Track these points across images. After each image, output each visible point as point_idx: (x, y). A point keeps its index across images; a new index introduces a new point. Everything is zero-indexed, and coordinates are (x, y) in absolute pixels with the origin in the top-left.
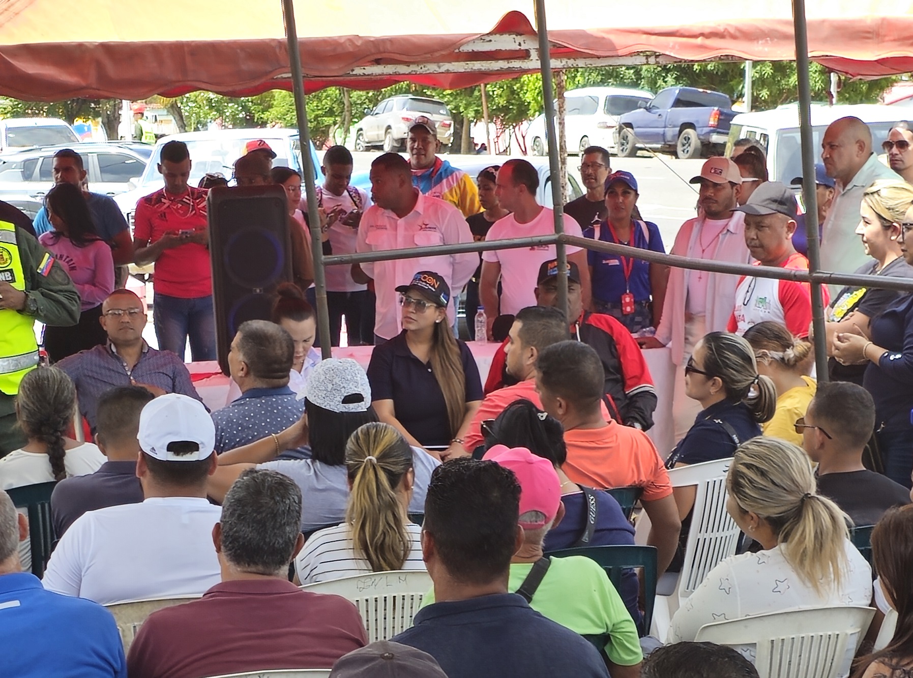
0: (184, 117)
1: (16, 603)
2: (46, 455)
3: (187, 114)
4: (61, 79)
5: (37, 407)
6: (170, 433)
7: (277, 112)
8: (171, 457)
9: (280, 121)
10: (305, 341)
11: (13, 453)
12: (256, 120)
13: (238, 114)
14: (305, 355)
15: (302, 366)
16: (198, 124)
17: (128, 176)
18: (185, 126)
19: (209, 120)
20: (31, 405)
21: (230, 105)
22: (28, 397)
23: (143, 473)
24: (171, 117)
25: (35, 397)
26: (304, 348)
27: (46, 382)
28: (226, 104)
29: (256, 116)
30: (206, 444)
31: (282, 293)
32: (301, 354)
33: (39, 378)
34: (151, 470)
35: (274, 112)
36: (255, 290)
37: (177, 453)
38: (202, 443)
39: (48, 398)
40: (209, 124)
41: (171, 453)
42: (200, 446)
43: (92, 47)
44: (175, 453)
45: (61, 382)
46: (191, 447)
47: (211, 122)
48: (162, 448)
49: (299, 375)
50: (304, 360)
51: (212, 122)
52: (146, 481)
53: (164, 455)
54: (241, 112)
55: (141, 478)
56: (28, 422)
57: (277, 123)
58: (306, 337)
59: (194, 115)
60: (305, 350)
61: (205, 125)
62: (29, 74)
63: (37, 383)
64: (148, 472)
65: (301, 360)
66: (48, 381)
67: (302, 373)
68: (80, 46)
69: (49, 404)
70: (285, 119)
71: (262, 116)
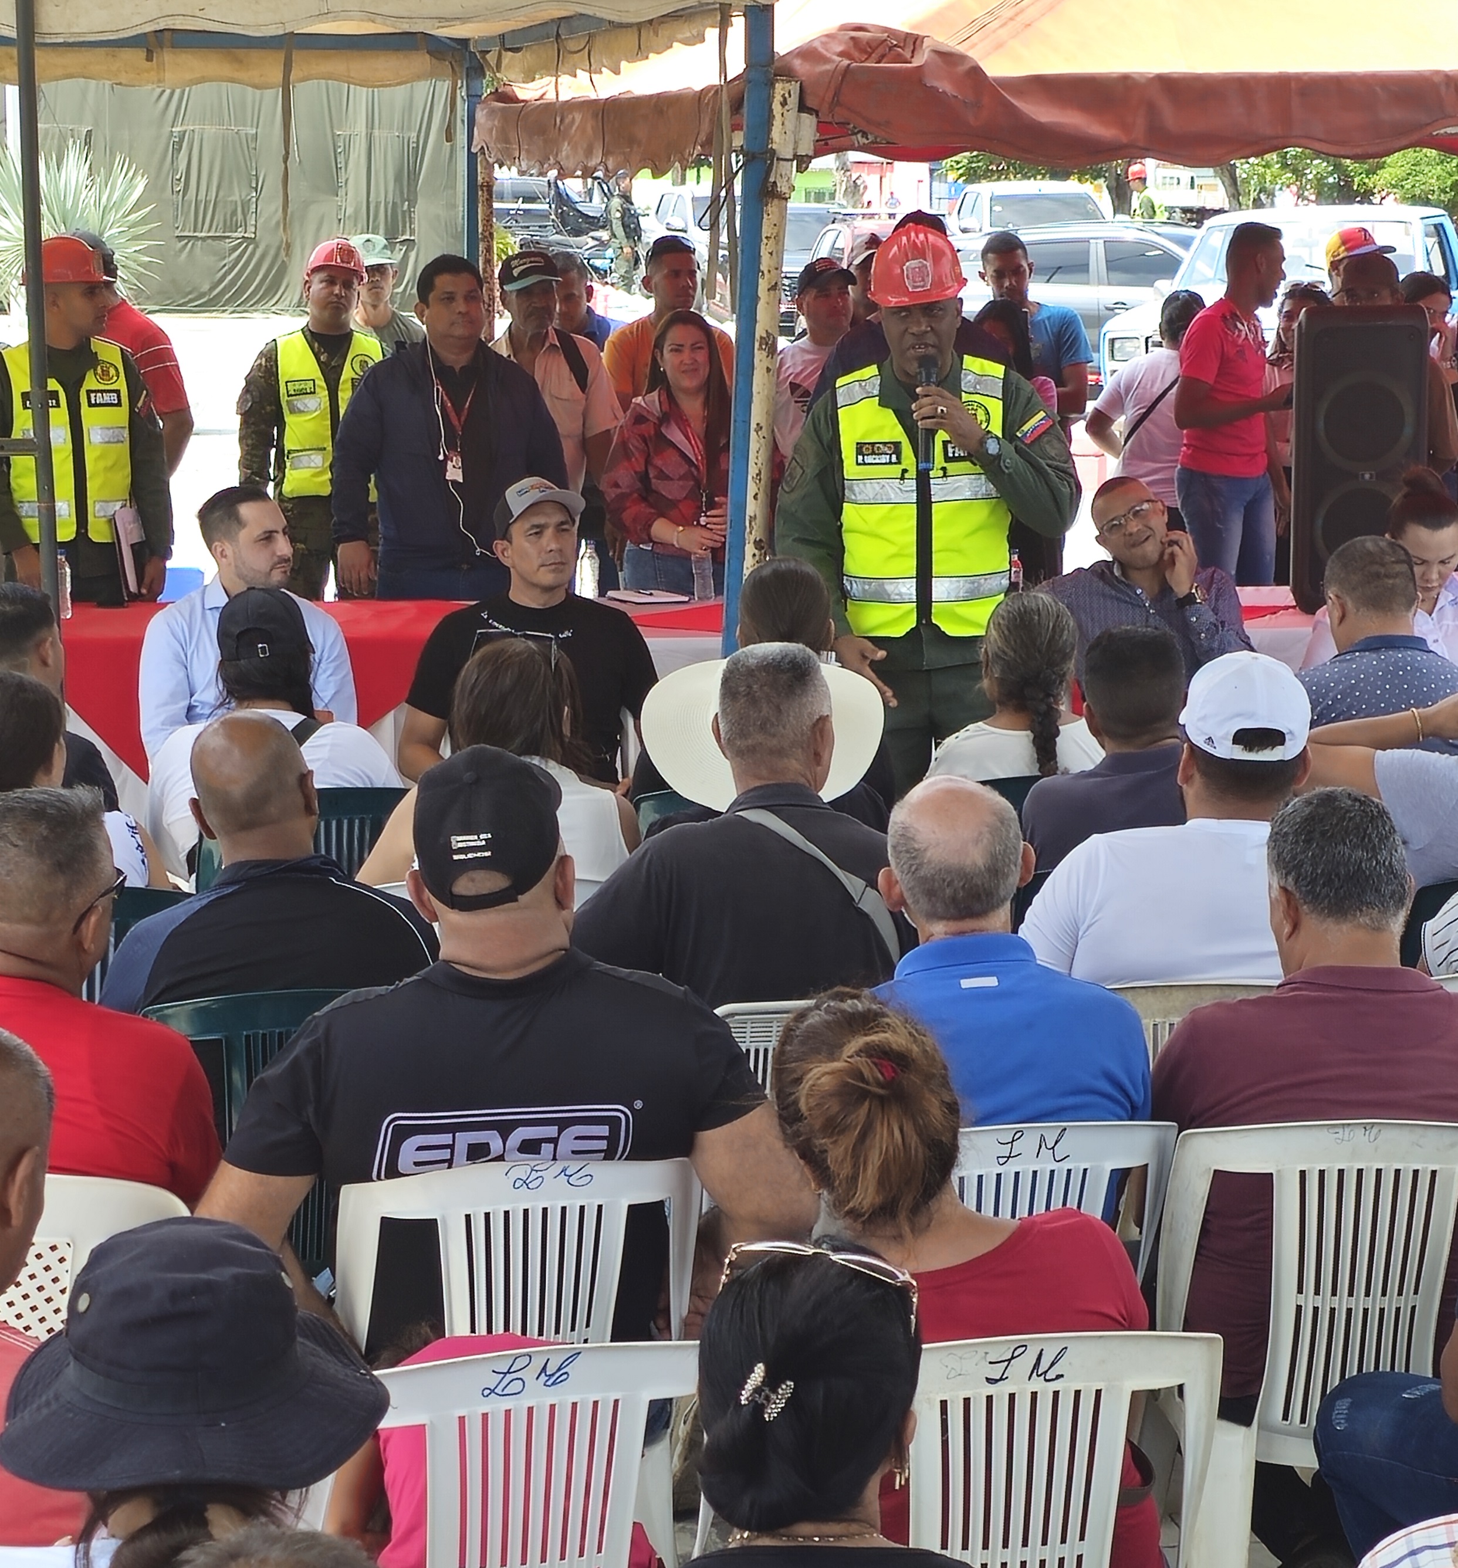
0: (1239, 180)
1: (992, 982)
2: (1029, 732)
3: (1244, 176)
4: (1090, 131)
5: (1021, 657)
6: (1239, 715)
7: (1391, 174)
8: (1239, 753)
9: (1395, 190)
10: (1443, 562)
11: (970, 727)
12: (1355, 188)
13: (1326, 178)
14: (1440, 586)
15: (1436, 603)
16: (1260, 192)
17: (1152, 276)
18: (1239, 194)
19: (1278, 187)
20: (1012, 654)
21: (1315, 162)
22: (1006, 639)
23: (1188, 779)
24: (1218, 181)
25: (1018, 641)
26: (1440, 573)
27: (1036, 618)
28: (1308, 161)
29: (1356, 180)
30: (1296, 734)
31: (1408, 483)
32: (1435, 584)
33: (1025, 612)
34: (1204, 774)
35: (1387, 175)
36: (1363, 475)
37: (1249, 747)
38: (1291, 732)
39: (1038, 643)
40: (1277, 193)
41: (1238, 748)
42: (1287, 737)
43: (1143, 81)
44: (1245, 747)
45: (1058, 616)
46: (1273, 737)
47: (1281, 189)
48: (1224, 738)
49: (1430, 619)
50: (1438, 595)
51: (1284, 188)
52: (1192, 792)
53: (1227, 750)
54: (1332, 174)
55: (1185, 786)
56: (1001, 681)
57: (1388, 194)
58: (1444, 556)
59: (1255, 177)
60: (1443, 577)
61: (1271, 195)
62: (1040, 123)
63: (1022, 619)
64: (1197, 777)
65: (1434, 594)
66: (1039, 615)
67: (1434, 615)
68: (1125, 80)
69: (1040, 652)
70: (1402, 186)
71: (1366, 181)
